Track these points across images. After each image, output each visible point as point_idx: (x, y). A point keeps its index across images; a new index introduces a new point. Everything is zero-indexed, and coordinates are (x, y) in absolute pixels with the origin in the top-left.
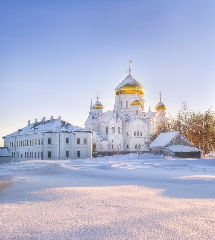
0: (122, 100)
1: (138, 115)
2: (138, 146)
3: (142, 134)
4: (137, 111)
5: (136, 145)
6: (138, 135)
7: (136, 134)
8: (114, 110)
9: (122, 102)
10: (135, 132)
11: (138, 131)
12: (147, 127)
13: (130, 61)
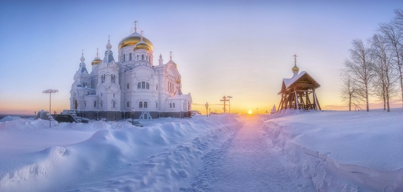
0: (125, 53)
1: (144, 61)
2: (143, 104)
3: (150, 86)
4: (143, 56)
5: (141, 103)
6: (143, 87)
7: (141, 86)
8: (107, 51)
9: (124, 55)
10: (140, 83)
11: (143, 83)
12: (156, 78)
13: (136, 22)
